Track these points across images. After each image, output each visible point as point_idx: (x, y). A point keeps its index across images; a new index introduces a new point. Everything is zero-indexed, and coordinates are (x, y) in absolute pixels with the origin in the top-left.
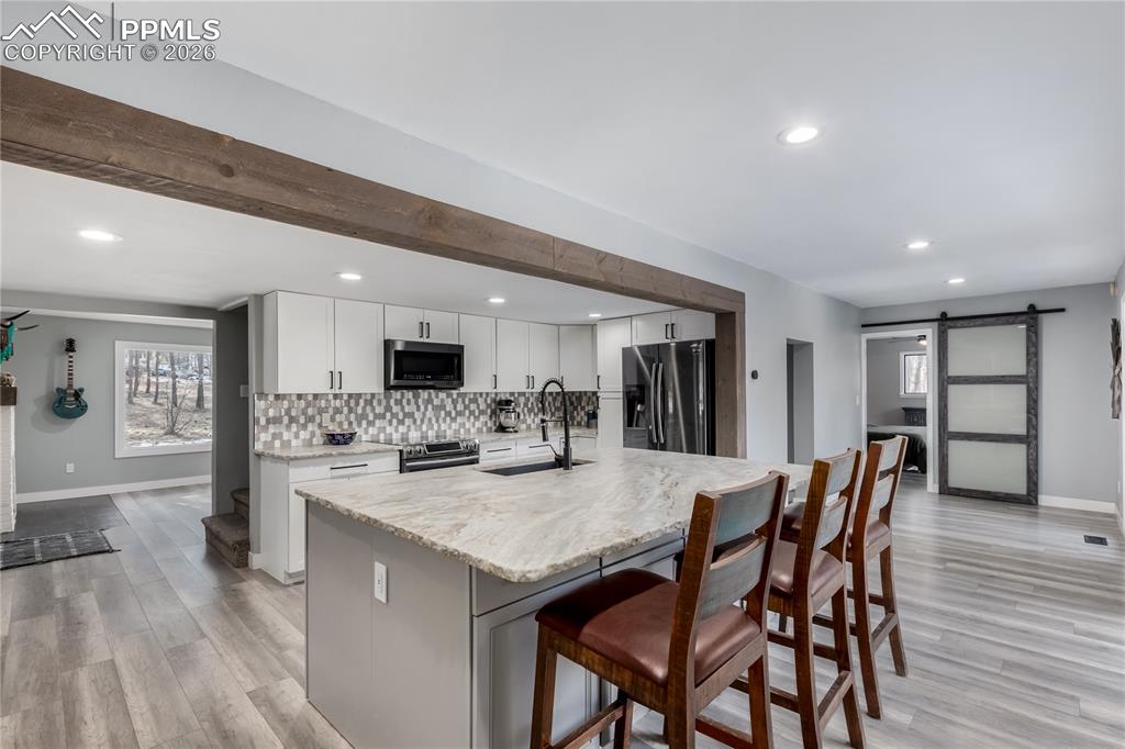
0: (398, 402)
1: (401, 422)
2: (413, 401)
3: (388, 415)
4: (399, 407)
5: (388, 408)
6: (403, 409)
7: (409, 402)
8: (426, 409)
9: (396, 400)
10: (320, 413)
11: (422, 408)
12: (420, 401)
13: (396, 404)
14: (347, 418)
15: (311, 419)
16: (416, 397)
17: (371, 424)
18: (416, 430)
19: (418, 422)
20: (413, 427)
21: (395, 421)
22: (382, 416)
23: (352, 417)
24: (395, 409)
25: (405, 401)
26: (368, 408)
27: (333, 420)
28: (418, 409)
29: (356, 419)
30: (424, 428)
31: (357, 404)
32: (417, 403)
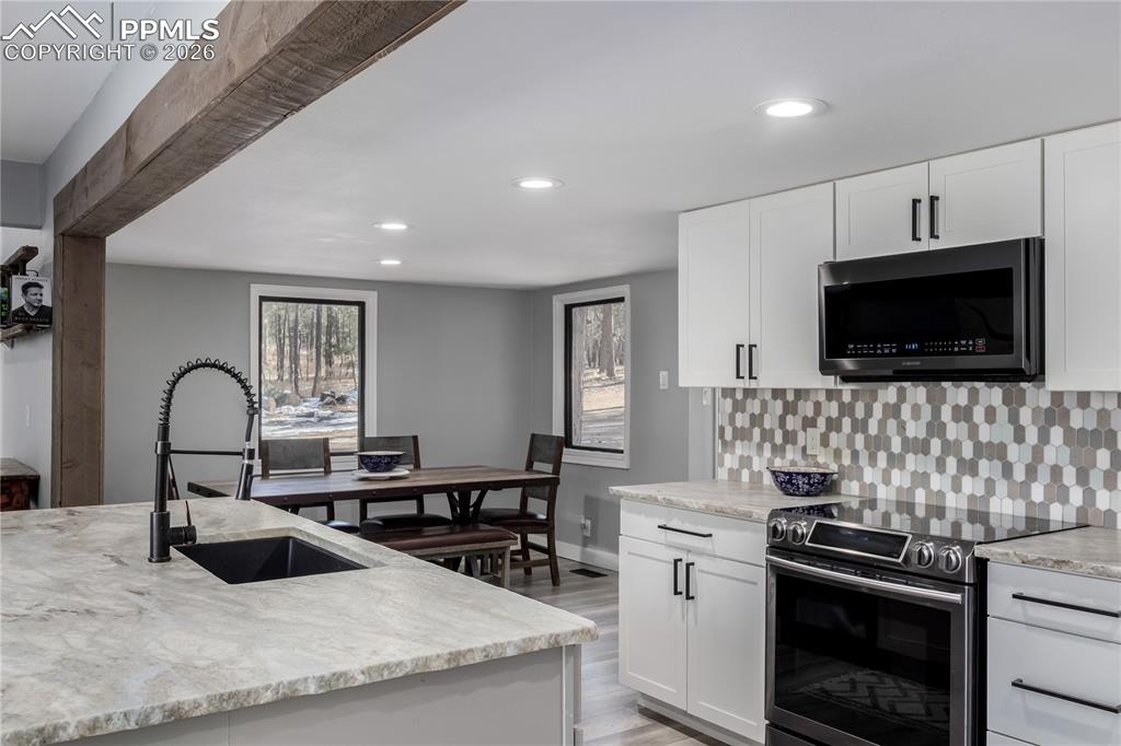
0: (964, 414)
1: (969, 467)
2: (1003, 413)
3: (936, 445)
4: (964, 426)
5: (937, 428)
6: (973, 432)
7: (990, 415)
8: (1044, 438)
9: (956, 408)
10: (804, 430)
11: (1032, 436)
12: (1025, 415)
13: (956, 419)
14: (851, 442)
15: (790, 437)
16: (1014, 403)
17: (896, 461)
18: (1011, 496)
19: (1019, 475)
20: (1002, 486)
21: (951, 462)
22: (922, 447)
23: (859, 439)
24: (953, 431)
25: (979, 414)
26: (892, 424)
27: (825, 442)
28: (1019, 437)
29: (867, 447)
30: (1037, 493)
31: (869, 413)
32: (1014, 418)
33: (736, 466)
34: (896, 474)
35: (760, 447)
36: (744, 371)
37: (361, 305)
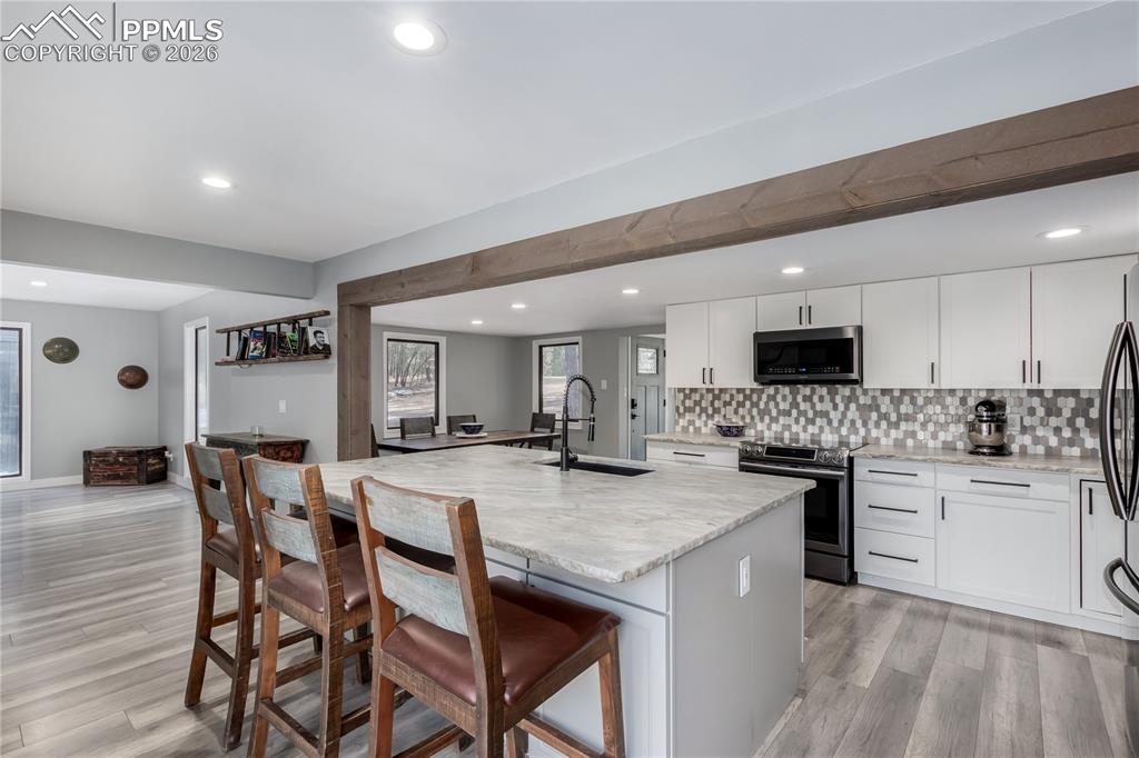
0: (807, 399)
1: (812, 422)
2: (827, 398)
3: (794, 412)
4: (808, 404)
5: (795, 405)
6: (813, 406)
7: (821, 399)
8: (847, 408)
9: (804, 396)
10: (725, 406)
11: (841, 407)
12: (838, 399)
13: (804, 401)
14: (750, 412)
15: (717, 411)
16: (832, 394)
17: (774, 420)
18: (832, 433)
19: (835, 424)
20: (827, 429)
21: (802, 420)
22: (789, 414)
23: (755, 411)
24: (803, 406)
25: (816, 399)
26: (772, 404)
27: (736, 412)
28: (835, 407)
29: (759, 414)
30: (844, 431)
31: (760, 399)
32: (833, 400)
33: (686, 424)
34: (774, 425)
35: (700, 415)
36: (707, 380)
37: (437, 344)
